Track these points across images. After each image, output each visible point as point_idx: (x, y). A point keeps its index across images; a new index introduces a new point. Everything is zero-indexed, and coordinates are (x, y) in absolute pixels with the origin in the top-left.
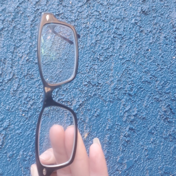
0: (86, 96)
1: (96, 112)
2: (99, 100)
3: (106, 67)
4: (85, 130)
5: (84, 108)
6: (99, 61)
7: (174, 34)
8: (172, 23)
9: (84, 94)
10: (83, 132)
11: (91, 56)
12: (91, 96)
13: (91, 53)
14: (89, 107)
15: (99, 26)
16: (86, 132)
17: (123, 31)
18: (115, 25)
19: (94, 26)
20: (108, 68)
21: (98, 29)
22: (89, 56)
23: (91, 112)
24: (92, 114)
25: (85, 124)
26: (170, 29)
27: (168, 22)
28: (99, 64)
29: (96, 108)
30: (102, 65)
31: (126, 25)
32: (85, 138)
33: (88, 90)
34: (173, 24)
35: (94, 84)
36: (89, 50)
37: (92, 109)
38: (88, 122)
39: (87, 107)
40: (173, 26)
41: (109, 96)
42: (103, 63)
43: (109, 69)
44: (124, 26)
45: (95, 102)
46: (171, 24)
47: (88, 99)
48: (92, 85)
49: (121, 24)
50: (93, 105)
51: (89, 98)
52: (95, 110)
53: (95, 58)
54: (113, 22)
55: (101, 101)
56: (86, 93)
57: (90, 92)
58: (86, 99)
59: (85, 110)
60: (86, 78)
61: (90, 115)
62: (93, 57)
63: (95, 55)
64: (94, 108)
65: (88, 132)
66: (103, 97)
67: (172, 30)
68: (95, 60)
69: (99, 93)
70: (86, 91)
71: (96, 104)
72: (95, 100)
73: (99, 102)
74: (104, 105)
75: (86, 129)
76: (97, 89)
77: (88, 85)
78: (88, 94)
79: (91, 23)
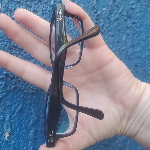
0: (4, 91)
1: (17, 107)
2: (19, 93)
3: (25, 56)
4: (5, 130)
5: (3, 105)
6: (17, 49)
7: (95, 16)
8: (92, 4)
9: (2, 89)
10: (4, 132)
11: (6, 44)
12: (10, 90)
13: (6, 41)
14: (8, 103)
15: (13, 9)
16: (7, 132)
17: (41, 14)
18: (32, 7)
19: (8, 8)
20: (28, 56)
21: (12, 12)
22: (3, 44)
23: (11, 109)
24: (12, 110)
25: (5, 123)
26: (91, 10)
27: (89, 3)
28: (17, 53)
29: (17, 103)
30: (21, 54)
31: (45, 7)
32: (6, 138)
33: (5, 84)
34: (94, 5)
35: (13, 76)
36: (4, 37)
37: (12, 104)
38: (8, 121)
39: (6, 104)
40: (94, 7)
41: (31, 88)
42: (22, 51)
43: (30, 57)
44: (42, 8)
45: (16, 97)
46: (92, 6)
47: (6, 94)
48: (10, 78)
49: (39, 6)
50: (13, 100)
51: (8, 93)
52: (16, 105)
53: (12, 46)
54: (30, 5)
55: (23, 95)
56: (4, 87)
57: (9, 86)
58: (4, 95)
59: (3, 108)
60: (2, 70)
61: (10, 112)
62: (9, 45)
63: (11, 42)
64: (15, 104)
65: (9, 132)
66: (24, 89)
67: (92, 12)
68: (12, 49)
69: (20, 86)
70: (3, 86)
71: (17, 98)
72: (15, 94)
73: (20, 95)
74: (27, 98)
75: (7, 128)
76: (17, 82)
77: (6, 78)
78: (7, 88)
79: (4, 5)
